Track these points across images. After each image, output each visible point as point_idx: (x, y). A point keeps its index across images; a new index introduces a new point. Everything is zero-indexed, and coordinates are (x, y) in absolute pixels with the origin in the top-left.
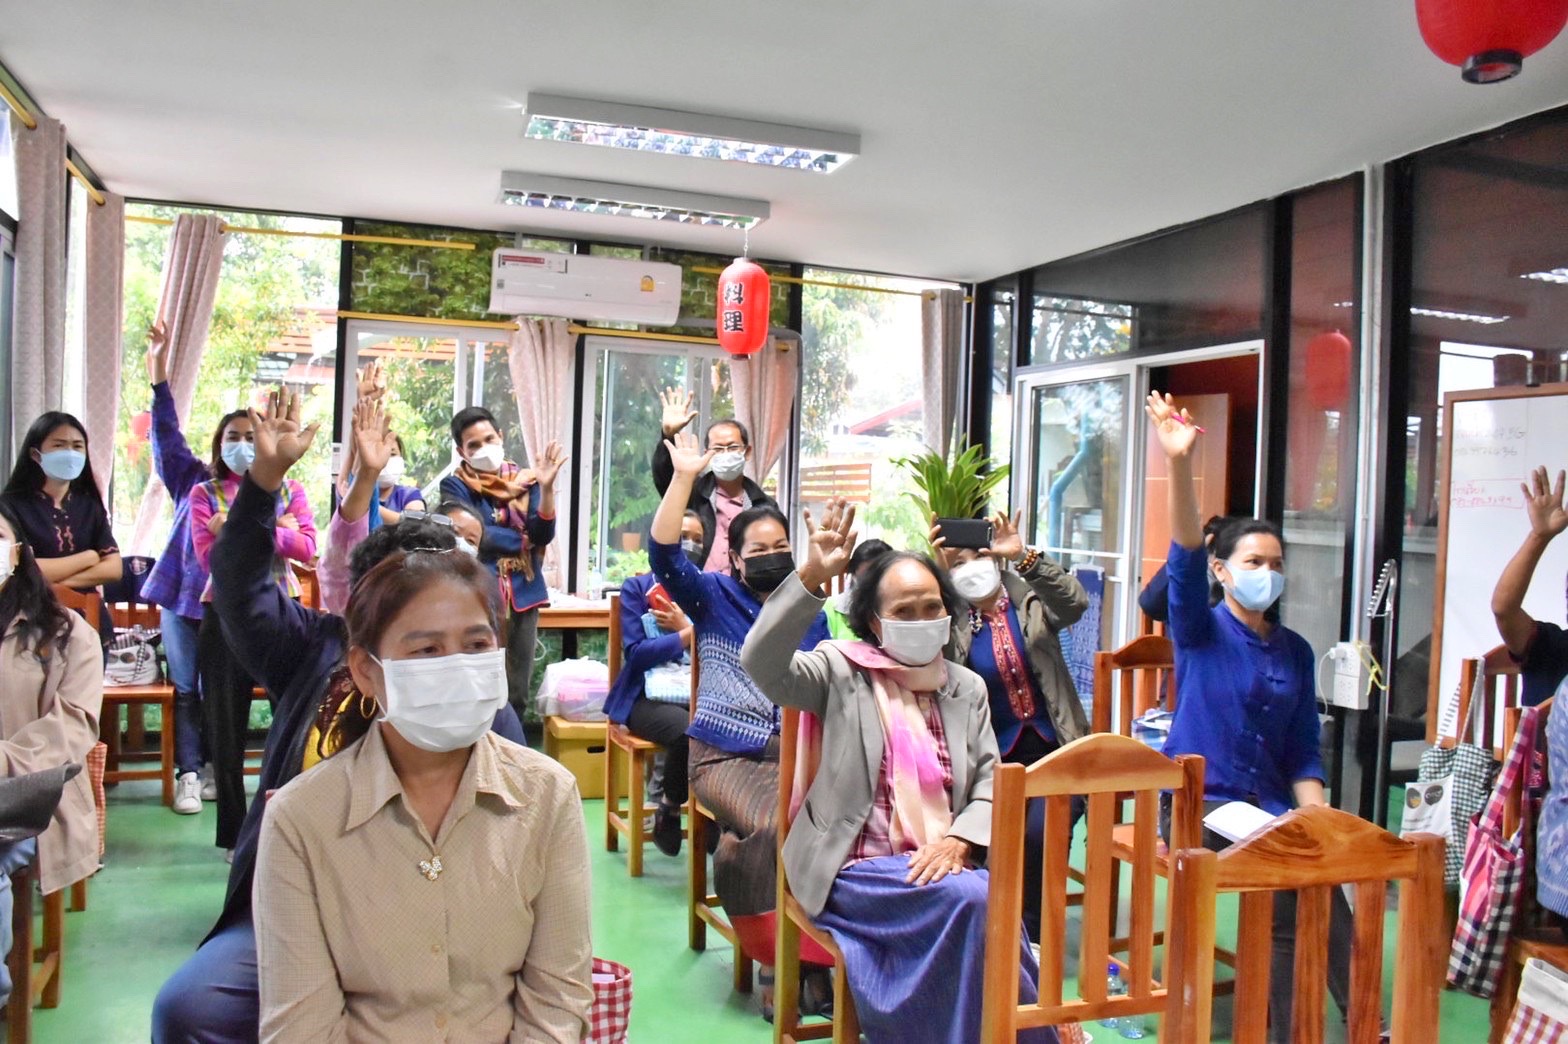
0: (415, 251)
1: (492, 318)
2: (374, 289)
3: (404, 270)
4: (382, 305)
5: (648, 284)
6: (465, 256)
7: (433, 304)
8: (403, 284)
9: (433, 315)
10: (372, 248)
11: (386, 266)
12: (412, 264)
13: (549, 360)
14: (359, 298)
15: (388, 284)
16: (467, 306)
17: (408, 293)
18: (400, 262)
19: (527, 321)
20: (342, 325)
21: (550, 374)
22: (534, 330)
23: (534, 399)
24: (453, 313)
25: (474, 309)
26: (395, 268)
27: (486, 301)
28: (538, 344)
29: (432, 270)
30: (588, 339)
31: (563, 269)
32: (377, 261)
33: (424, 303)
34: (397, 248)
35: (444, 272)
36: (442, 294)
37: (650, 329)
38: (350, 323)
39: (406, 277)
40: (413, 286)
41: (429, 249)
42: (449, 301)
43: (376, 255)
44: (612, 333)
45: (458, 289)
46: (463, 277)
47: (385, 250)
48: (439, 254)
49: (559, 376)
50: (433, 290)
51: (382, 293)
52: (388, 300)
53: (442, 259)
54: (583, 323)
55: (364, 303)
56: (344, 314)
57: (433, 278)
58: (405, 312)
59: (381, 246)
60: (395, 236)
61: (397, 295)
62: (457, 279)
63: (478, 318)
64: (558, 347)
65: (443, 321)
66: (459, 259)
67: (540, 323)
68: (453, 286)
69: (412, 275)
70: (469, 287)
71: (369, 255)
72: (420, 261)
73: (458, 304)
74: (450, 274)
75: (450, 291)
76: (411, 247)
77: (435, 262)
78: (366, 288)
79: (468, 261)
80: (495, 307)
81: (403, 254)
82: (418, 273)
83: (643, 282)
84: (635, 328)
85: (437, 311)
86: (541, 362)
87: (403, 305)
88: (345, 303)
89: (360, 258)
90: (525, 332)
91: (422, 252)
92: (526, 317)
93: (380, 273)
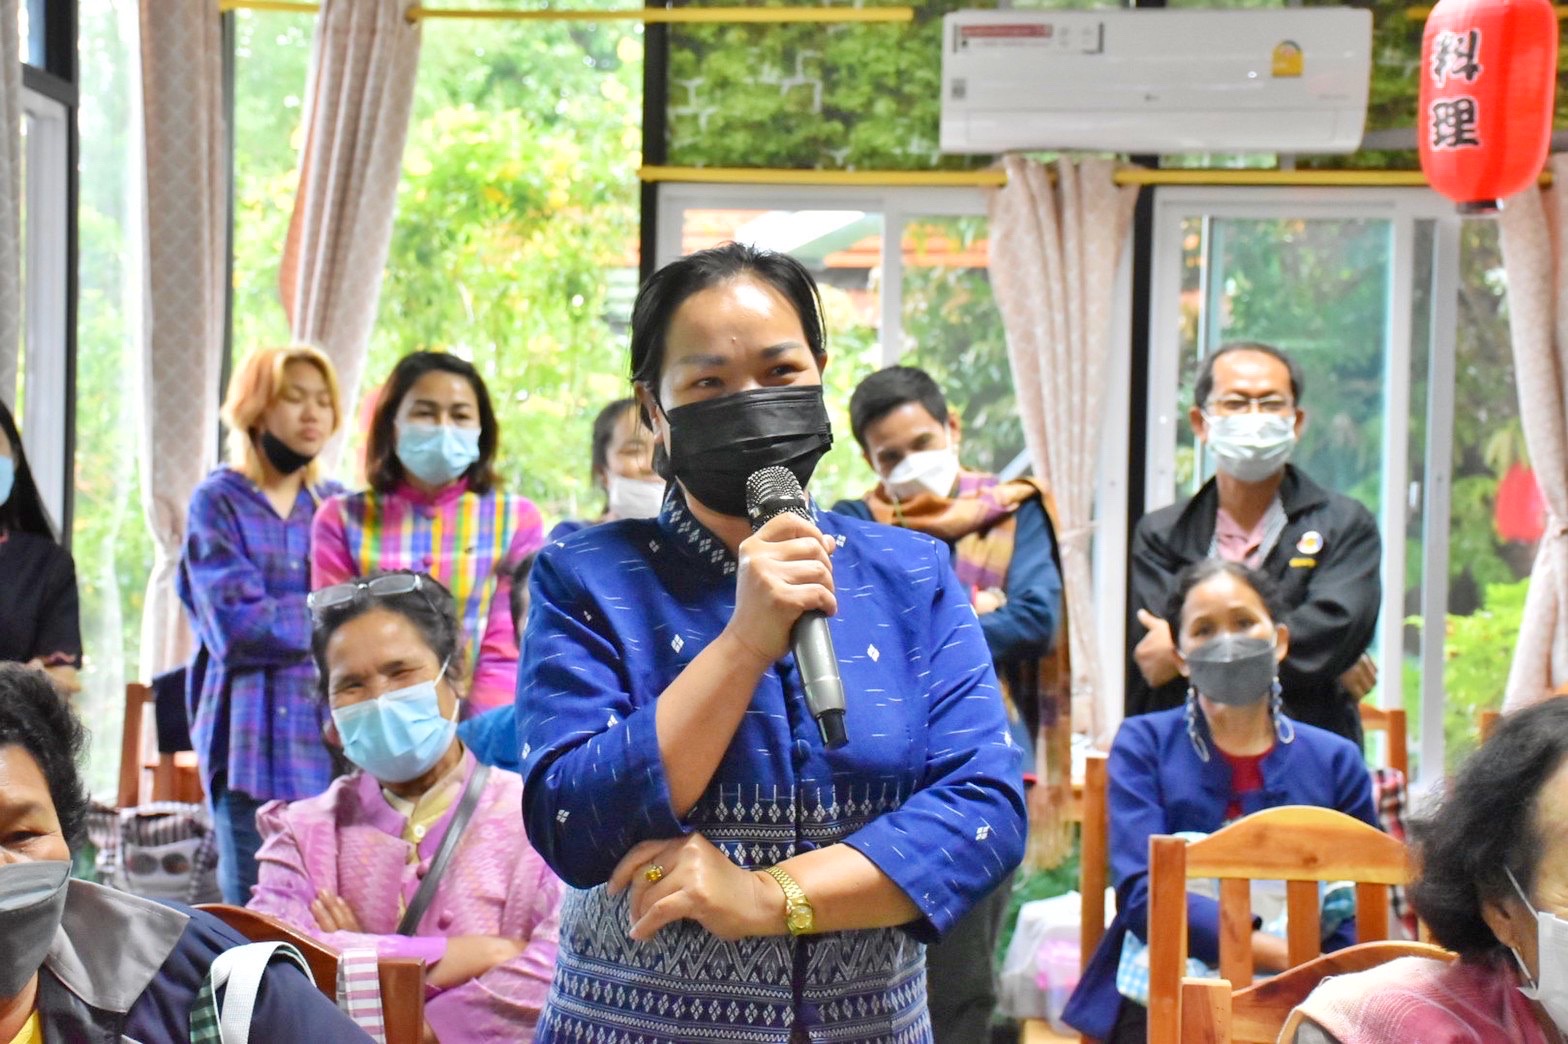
0: (793, 33)
1: (954, 162)
2: (711, 119)
3: (770, 74)
4: (729, 151)
5: (1288, 62)
6: (894, 34)
7: (831, 142)
8: (769, 105)
9: (831, 165)
10: (705, 34)
11: (734, 69)
12: (787, 60)
13: (1071, 245)
14: (682, 139)
15: (739, 107)
16: (902, 142)
17: (780, 122)
18: (762, 58)
19: (1022, 164)
20: (649, 194)
21: (1073, 276)
22: (1038, 182)
23: (1040, 331)
24: (873, 159)
25: (917, 146)
26: (753, 71)
27: (933, 128)
28: (1045, 210)
29: (828, 71)
30: (1161, 196)
31: (1093, 45)
32: (716, 61)
33: (813, 141)
34: (757, 30)
35: (852, 73)
36: (848, 119)
37: (1304, 163)
38: (664, 193)
39: (773, 90)
40: (791, 108)
41: (820, 27)
42: (863, 133)
43: (713, 48)
44: (1218, 177)
45: (881, 107)
46: (891, 82)
47: (733, 36)
48: (841, 36)
49: (1093, 279)
50: (830, 113)
51: (728, 127)
52: (739, 141)
53: (848, 45)
54: (1149, 161)
55: (694, 149)
56: (655, 173)
57: (831, 87)
58: (773, 162)
59: (722, 29)
61: (756, 127)
62: (879, 87)
63: (922, 166)
64: (1090, 218)
65: (851, 176)
66: (880, 45)
67: (1051, 169)
68: (870, 103)
69: (787, 84)
70: (904, 101)
71: (700, 49)
72: (803, 54)
73: (884, 140)
74: (864, 77)
75: (866, 113)
76: (785, 25)
77: (833, 52)
78: (695, 118)
79: (901, 46)
80: (955, 137)
81: (769, 41)
82: (800, 78)
83: (1278, 57)
84: (1270, 162)
85: (840, 155)
86: (1052, 253)
87: (771, 147)
88: (656, 147)
89: (681, 57)
90: (1018, 189)
91: (811, 34)
92: (1020, 156)
93: (723, 84)
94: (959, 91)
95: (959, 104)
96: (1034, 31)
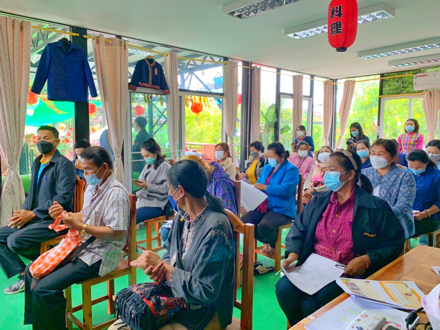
0: (399, 78)
2: (388, 89)
3: (396, 83)
4: (390, 93)
7: (403, 91)
8: (395, 87)
9: (403, 94)
10: (388, 80)
11: (391, 83)
12: (398, 81)
14: (384, 92)
15: (392, 88)
17: (397, 89)
18: (395, 82)
20: (380, 99)
22: (428, 93)
24: (408, 92)
25: (412, 90)
26: (393, 83)
27: (414, 88)
28: (429, 97)
29: (403, 82)
31: (434, 76)
32: (389, 83)
33: (401, 91)
34: (394, 78)
35: (406, 82)
36: (405, 88)
38: (382, 98)
39: (396, 85)
40: (398, 87)
41: (402, 77)
42: (407, 89)
43: (389, 81)
45: (410, 86)
46: (411, 83)
47: (391, 79)
48: (404, 78)
50: (403, 87)
51: (390, 90)
52: (391, 91)
53: (406, 79)
55: (386, 93)
56: (381, 96)
57: (403, 84)
58: (396, 94)
59: (390, 79)
60: (393, 75)
61: (394, 90)
62: (409, 83)
63: (415, 92)
64: (435, 97)
65: (405, 94)
66: (410, 78)
67: (430, 92)
68: (408, 85)
69: (398, 84)
71: (387, 81)
72: (400, 80)
73: (410, 90)
74: (407, 82)
75: (408, 87)
76: (398, 77)
77: (403, 80)
78: (386, 89)
80: (416, 89)
81: (395, 80)
82: (399, 83)
85: (404, 92)
87: (395, 92)
88: (381, 93)
89: (385, 83)
90: (426, 94)
91: (400, 78)
92: (426, 90)
93: (390, 85)
94: (415, 84)
95: (415, 85)
96: (426, 75)
